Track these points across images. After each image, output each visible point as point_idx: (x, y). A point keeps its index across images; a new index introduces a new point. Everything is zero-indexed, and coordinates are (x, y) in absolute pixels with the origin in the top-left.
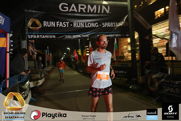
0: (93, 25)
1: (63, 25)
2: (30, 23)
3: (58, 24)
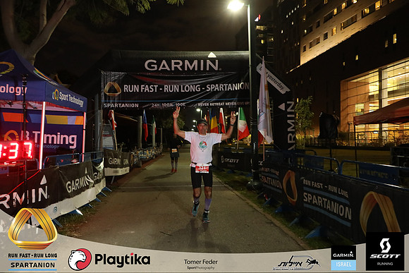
0: (192, 88)
1: (150, 89)
3: (142, 89)
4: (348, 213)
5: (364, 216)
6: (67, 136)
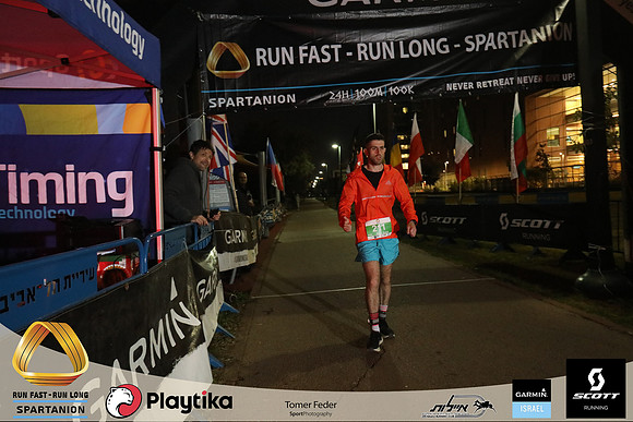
0: (430, 48)
1: (322, 56)
2: (213, 58)
6: (97, 176)
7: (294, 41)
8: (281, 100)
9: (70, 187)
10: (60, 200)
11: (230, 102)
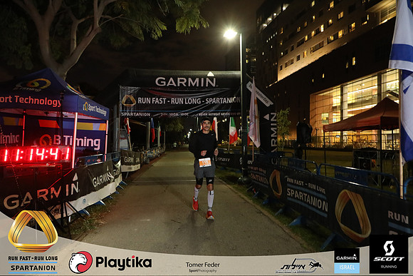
0: (194, 101)
1: (160, 102)
3: (153, 101)
4: (325, 206)
5: (339, 209)
6: (92, 140)
7: (151, 96)
8: (145, 115)
9: (85, 142)
10: (82, 145)
11: (128, 114)
